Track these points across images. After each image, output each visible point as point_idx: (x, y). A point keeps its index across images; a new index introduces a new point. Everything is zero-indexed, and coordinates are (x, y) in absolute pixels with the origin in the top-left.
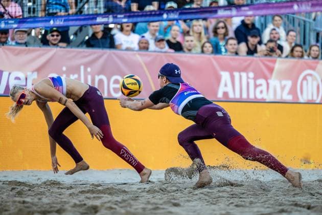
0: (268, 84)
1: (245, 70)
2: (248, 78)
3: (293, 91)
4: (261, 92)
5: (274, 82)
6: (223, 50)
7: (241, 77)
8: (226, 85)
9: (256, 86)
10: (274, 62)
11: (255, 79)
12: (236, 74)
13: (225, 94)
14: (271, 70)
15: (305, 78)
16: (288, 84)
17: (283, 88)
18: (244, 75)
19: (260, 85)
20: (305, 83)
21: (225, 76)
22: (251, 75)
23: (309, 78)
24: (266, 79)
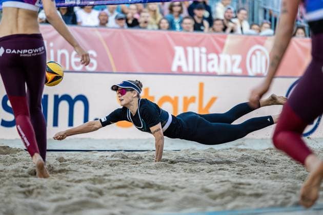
0: (219, 59)
1: (198, 44)
2: (201, 52)
3: (243, 65)
4: (213, 66)
5: (224, 57)
6: (178, 26)
7: (194, 52)
8: (180, 60)
9: (208, 60)
10: (225, 38)
11: (207, 53)
12: (190, 49)
13: (180, 68)
14: (222, 45)
15: (254, 53)
16: (238, 58)
17: (233, 62)
18: (197, 50)
19: (212, 59)
20: (254, 57)
21: (179, 51)
22: (204, 50)
23: (258, 53)
24: (217, 53)
